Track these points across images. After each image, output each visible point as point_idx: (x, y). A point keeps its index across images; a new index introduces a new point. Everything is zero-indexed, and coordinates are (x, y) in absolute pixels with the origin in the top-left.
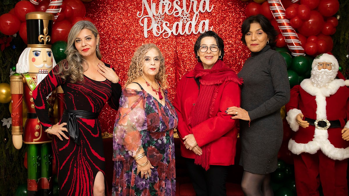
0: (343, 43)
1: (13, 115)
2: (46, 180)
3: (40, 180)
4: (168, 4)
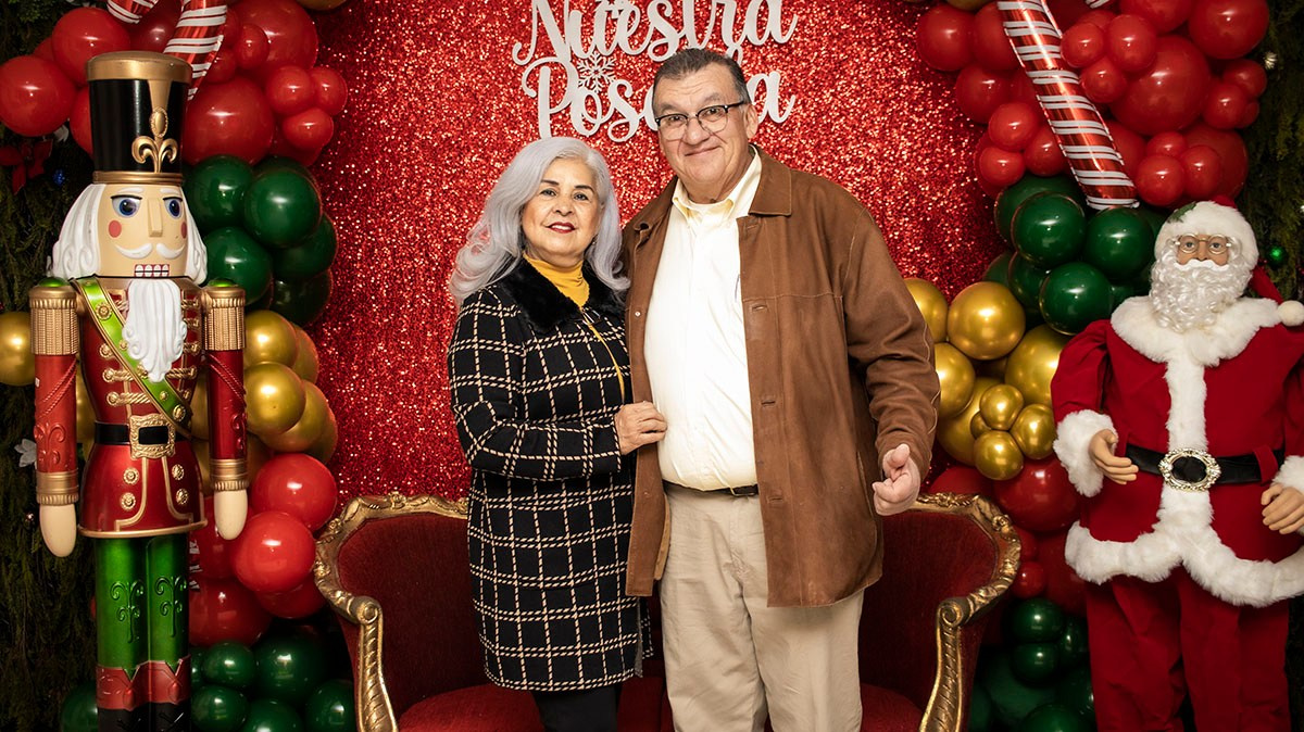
0: (1286, 159)
1: (40, 431)
2: (165, 670)
3: (143, 670)
4: (626, 15)
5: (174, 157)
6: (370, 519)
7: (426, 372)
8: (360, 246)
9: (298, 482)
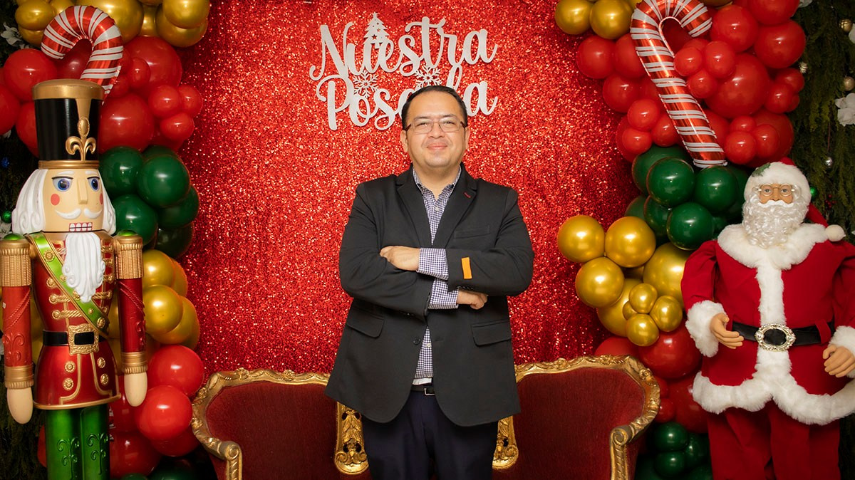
0: (816, 130)
1: (7, 339)
4: (384, 46)
5: (94, 150)
6: (226, 387)
7: (257, 286)
8: (210, 203)
9: (178, 364)
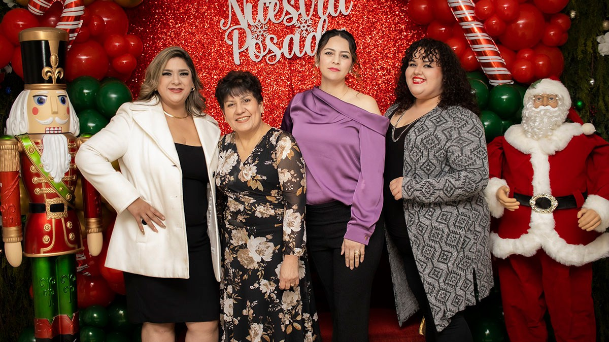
0: (582, 59)
1: (3, 208)
2: (67, 319)
3: (57, 319)
4: (273, 4)
